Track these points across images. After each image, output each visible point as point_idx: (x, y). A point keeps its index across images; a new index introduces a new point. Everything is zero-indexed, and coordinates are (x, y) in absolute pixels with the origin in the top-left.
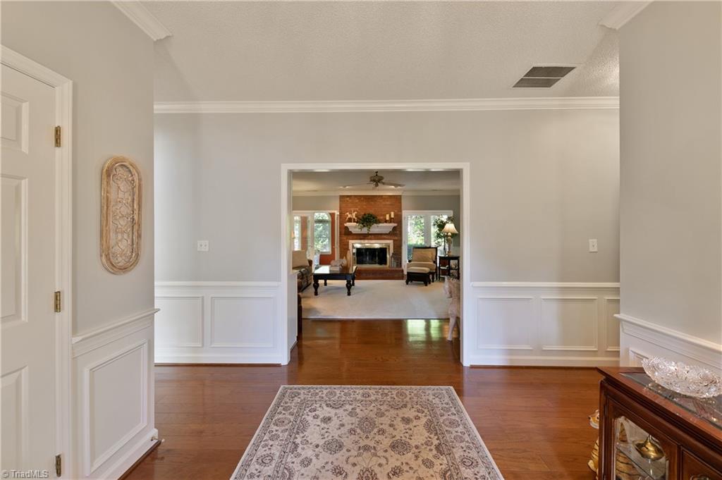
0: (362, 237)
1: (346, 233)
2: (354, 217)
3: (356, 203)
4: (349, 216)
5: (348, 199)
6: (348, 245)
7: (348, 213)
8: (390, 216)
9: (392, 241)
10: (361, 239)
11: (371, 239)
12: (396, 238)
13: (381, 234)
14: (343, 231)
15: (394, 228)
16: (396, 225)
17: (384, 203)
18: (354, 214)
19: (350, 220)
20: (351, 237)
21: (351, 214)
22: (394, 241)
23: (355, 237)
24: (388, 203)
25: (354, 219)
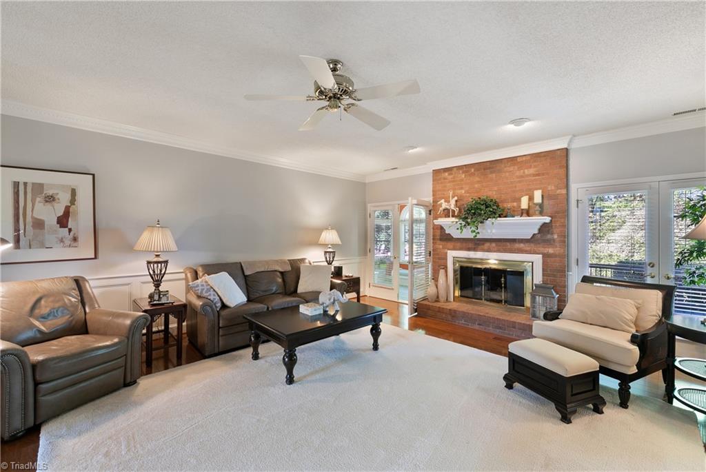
0: (471, 245)
1: (442, 237)
2: (453, 207)
3: (462, 180)
4: (444, 205)
5: (447, 174)
6: (446, 259)
7: (443, 201)
8: (531, 199)
9: (541, 256)
10: (469, 249)
11: (489, 250)
12: (551, 251)
13: (514, 241)
14: (438, 232)
15: (544, 228)
16: (547, 219)
17: (518, 173)
18: (453, 202)
19: (447, 213)
20: (450, 245)
21: (447, 201)
22: (545, 256)
23: (458, 245)
24: (532, 171)
25: (453, 211)
